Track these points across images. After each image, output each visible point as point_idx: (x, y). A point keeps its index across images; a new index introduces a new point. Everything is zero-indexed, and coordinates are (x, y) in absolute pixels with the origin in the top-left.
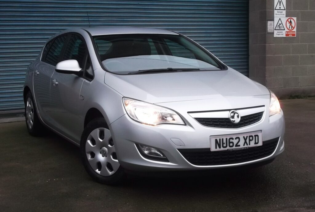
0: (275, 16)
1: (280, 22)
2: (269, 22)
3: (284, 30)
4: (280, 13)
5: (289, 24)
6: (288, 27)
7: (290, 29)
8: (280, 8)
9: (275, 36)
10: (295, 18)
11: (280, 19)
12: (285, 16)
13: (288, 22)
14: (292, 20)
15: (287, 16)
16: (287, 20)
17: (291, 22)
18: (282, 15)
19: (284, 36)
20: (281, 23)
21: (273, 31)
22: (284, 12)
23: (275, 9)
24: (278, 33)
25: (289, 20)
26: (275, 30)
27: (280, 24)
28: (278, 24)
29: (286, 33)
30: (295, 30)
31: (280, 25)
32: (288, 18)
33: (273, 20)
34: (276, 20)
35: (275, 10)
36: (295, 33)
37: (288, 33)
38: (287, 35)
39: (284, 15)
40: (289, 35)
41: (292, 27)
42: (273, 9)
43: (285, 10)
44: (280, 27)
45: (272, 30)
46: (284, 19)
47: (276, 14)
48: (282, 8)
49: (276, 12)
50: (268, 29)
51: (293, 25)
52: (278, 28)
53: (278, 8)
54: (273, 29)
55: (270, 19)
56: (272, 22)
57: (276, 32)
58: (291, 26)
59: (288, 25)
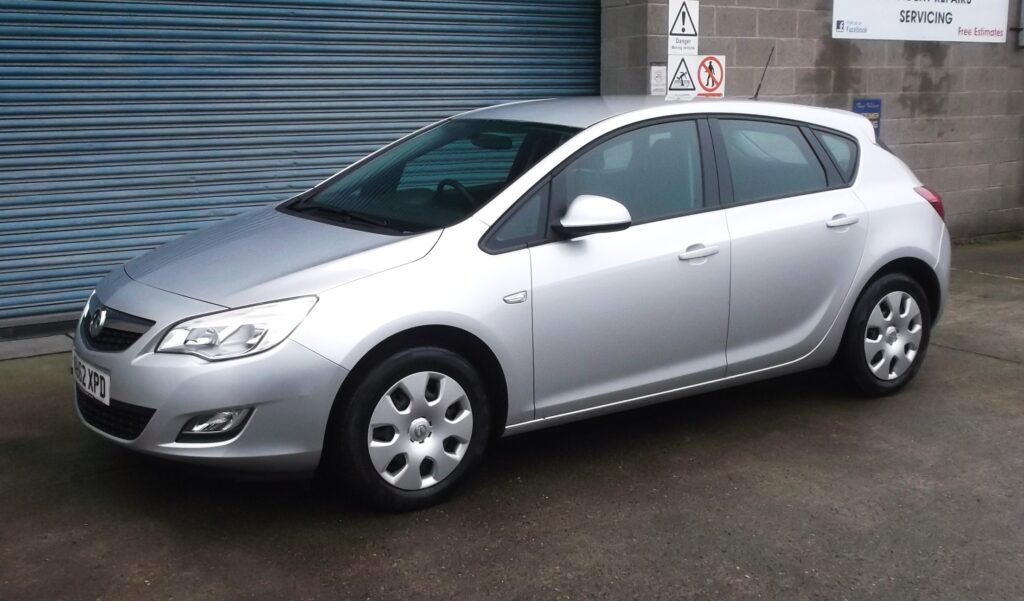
0: (670, 51)
1: (683, 69)
2: (655, 70)
3: (694, 89)
4: (682, 45)
5: (707, 74)
6: (705, 83)
7: (710, 87)
8: (683, 30)
10: (722, 59)
11: (683, 60)
12: (696, 51)
14: (714, 64)
15: (700, 52)
16: (703, 64)
17: (711, 68)
18: (688, 48)
20: (685, 71)
21: (664, 93)
22: (694, 41)
23: (671, 34)
25: (707, 64)
26: (670, 89)
27: (683, 74)
28: (679, 75)
30: (721, 89)
31: (683, 78)
32: (705, 57)
33: (664, 63)
34: (673, 61)
35: (670, 37)
39: (693, 48)
41: (714, 81)
42: (665, 32)
43: (696, 35)
44: (682, 82)
45: (661, 90)
46: (694, 61)
47: (673, 47)
48: (689, 30)
49: (672, 40)
50: (653, 88)
51: (717, 75)
52: (679, 86)
53: (677, 30)
54: (664, 88)
55: (659, 61)
56: (663, 68)
58: (710, 80)
59: (704, 75)
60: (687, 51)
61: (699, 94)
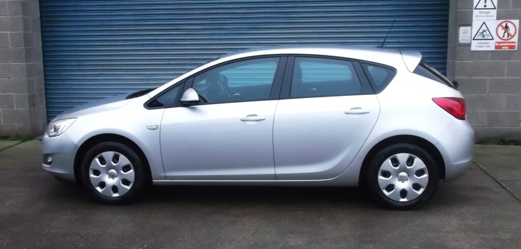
0: (474, 18)
1: (484, 28)
2: (462, 29)
3: (493, 39)
4: (484, 15)
5: (504, 31)
6: (501, 36)
7: (505, 38)
8: (485, 6)
9: (473, 48)
10: (516, 22)
11: (484, 23)
12: (495, 18)
14: (509, 25)
15: (498, 18)
16: (500, 25)
17: (507, 27)
18: (489, 16)
19: (492, 48)
20: (486, 29)
21: (469, 42)
22: (494, 12)
23: (475, 9)
24: (480, 45)
25: (504, 25)
26: (474, 39)
27: (484, 31)
28: (481, 31)
29: (497, 44)
30: (515, 39)
31: (484, 33)
32: (502, 21)
33: (469, 25)
34: (476, 23)
36: (516, 45)
37: (501, 44)
38: (496, 47)
39: (492, 16)
40: (503, 48)
41: (508, 35)
42: (470, 8)
43: (495, 8)
45: (468, 40)
46: (493, 23)
47: (477, 16)
48: (489, 5)
49: (475, 12)
50: (460, 39)
52: (481, 37)
53: (481, 5)
54: (469, 38)
55: (463, 24)
56: (468, 28)
57: (474, 43)
58: (506, 34)
59: (501, 32)
60: (487, 18)
61: (497, 42)
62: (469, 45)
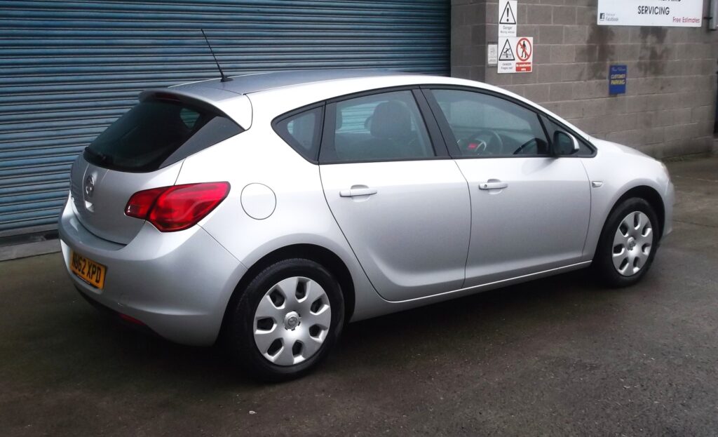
0: (500, 34)
1: (507, 46)
2: (490, 47)
3: (514, 60)
4: (507, 30)
5: (522, 49)
6: (520, 55)
7: (523, 58)
8: (508, 20)
9: (500, 71)
10: (531, 39)
11: (507, 40)
12: (515, 34)
13: (519, 46)
14: (526, 43)
15: (518, 35)
16: (519, 43)
17: (524, 45)
18: (511, 32)
19: (514, 71)
20: (509, 47)
21: (495, 63)
22: (514, 27)
23: (500, 23)
24: (505, 66)
25: (522, 43)
26: (500, 60)
27: (508, 50)
28: (505, 50)
29: (517, 66)
30: (530, 60)
31: (508, 52)
32: (521, 38)
33: (496, 42)
34: (501, 41)
35: (500, 25)
36: (531, 65)
37: (521, 66)
38: (518, 69)
39: (513, 32)
40: (522, 69)
41: (526, 54)
42: (496, 22)
43: (515, 23)
44: (506, 56)
45: (495, 60)
46: (514, 41)
47: (501, 32)
48: (511, 20)
49: (501, 27)
50: (489, 59)
51: (528, 50)
53: (504, 20)
55: (491, 41)
56: (495, 46)
57: (500, 64)
58: (524, 53)
59: (520, 50)
60: (510, 34)
61: (517, 63)
62: (496, 67)
